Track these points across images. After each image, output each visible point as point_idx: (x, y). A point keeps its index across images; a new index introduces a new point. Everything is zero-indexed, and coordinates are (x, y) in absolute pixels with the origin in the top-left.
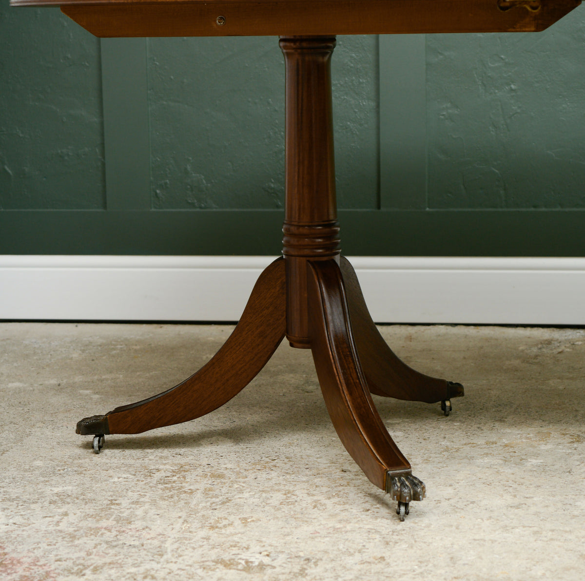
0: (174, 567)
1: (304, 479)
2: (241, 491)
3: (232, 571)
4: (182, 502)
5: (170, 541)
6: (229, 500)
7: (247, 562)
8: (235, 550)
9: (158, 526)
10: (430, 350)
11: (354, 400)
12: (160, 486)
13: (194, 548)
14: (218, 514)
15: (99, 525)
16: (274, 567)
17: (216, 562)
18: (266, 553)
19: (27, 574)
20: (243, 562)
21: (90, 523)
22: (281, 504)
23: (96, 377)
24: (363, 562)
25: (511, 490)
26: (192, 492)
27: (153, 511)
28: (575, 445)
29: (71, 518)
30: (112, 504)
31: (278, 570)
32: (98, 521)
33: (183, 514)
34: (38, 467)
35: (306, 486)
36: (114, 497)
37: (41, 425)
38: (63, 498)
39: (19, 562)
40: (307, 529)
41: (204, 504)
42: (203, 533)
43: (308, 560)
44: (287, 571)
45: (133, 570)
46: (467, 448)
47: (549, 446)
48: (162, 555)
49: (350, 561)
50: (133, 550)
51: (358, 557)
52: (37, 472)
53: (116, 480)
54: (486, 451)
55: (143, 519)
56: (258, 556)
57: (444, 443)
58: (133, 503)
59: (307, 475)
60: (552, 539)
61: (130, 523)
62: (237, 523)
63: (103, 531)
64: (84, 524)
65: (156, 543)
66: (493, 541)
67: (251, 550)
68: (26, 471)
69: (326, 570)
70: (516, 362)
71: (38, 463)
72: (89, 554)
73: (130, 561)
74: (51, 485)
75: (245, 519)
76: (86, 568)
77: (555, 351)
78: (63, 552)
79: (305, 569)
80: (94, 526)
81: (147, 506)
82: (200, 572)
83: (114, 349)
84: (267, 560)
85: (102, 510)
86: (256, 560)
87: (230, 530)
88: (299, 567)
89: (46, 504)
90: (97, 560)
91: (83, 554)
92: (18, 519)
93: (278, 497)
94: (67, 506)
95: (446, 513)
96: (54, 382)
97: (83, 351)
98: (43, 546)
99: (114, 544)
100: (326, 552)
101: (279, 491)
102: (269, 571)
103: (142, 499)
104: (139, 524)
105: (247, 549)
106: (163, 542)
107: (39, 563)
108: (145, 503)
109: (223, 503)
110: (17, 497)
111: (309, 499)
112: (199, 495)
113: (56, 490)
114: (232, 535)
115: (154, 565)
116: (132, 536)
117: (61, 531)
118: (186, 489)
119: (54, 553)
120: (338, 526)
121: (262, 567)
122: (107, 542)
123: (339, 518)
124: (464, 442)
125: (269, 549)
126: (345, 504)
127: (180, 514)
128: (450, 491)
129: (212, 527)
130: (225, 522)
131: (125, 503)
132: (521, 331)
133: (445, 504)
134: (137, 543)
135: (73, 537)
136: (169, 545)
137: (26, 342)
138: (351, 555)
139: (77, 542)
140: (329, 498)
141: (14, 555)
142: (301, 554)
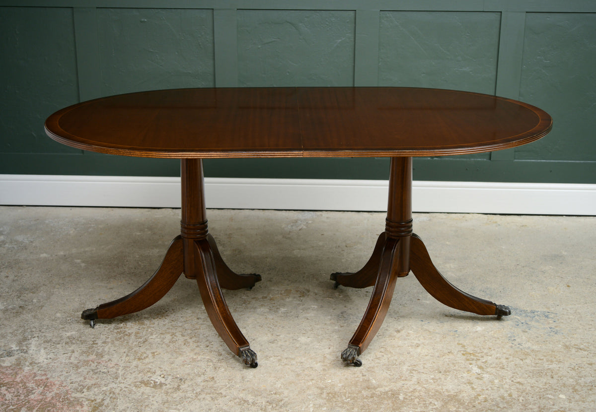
0: (122, 385)
1: (180, 324)
2: (152, 334)
3: (148, 387)
4: (126, 341)
5: (120, 369)
6: (146, 340)
7: (155, 382)
8: (149, 374)
9: (115, 358)
10: (241, 229)
12: (115, 331)
13: (131, 373)
14: (142, 350)
15: (88, 359)
16: (166, 385)
17: (141, 382)
18: (162, 375)
19: (58, 392)
20: (153, 382)
21: (84, 357)
22: (170, 342)
23: (82, 249)
24: (205, 381)
25: (271, 330)
26: (130, 335)
27: (112, 348)
28: (301, 298)
29: (76, 354)
30: (94, 344)
31: (168, 386)
32: (88, 356)
33: (126, 350)
34: (59, 318)
35: (181, 329)
36: (95, 339)
37: (58, 286)
38: (71, 340)
39: (54, 384)
40: (181, 358)
41: (135, 343)
42: (135, 363)
43: (181, 379)
44: (172, 386)
45: (105, 388)
46: (254, 301)
47: (290, 299)
48: (117, 379)
49: (199, 380)
50: (105, 375)
51: (202, 377)
52: (58, 321)
54: (262, 303)
55: (108, 353)
56: (159, 378)
58: (103, 343)
59: (181, 322)
60: (286, 364)
61: (102, 357)
62: (150, 355)
63: (90, 362)
64: (82, 358)
65: (114, 370)
67: (156, 374)
68: (53, 320)
69: (189, 386)
70: (280, 237)
71: (58, 315)
72: (85, 378)
73: (103, 382)
74: (65, 330)
75: (154, 353)
76: (84, 388)
77: (299, 228)
78: (74, 377)
79: (180, 385)
80: (86, 359)
81: (110, 345)
82: (134, 388)
83: (90, 227)
84: (163, 380)
85: (89, 348)
86: (159, 380)
87: (147, 360)
88: (177, 384)
89: (64, 344)
90: (89, 382)
91: (82, 378)
92: (52, 355)
93: (168, 337)
94: (73, 346)
96: (62, 253)
97: (75, 228)
98: (64, 373)
99: (96, 371)
100: (189, 374)
101: (169, 333)
102: (164, 387)
103: (107, 340)
104: (106, 357)
106: (118, 370)
107: (63, 385)
108: (108, 342)
109: (144, 342)
110: (50, 339)
111: (182, 339)
112: (133, 337)
113: (68, 334)
114: (148, 363)
115: (115, 385)
116: (104, 366)
117: (71, 363)
118: (127, 333)
119: (69, 378)
120: (195, 357)
121: (161, 385)
122: (93, 370)
123: (195, 351)
124: (252, 297)
125: (165, 372)
126: (198, 342)
127: (124, 351)
129: (139, 359)
130: (145, 355)
131: (99, 342)
132: (284, 213)
134: (105, 370)
135: (77, 367)
136: (120, 372)
138: (200, 376)
139: (79, 370)
140: (191, 338)
141: (51, 379)
142: (178, 376)
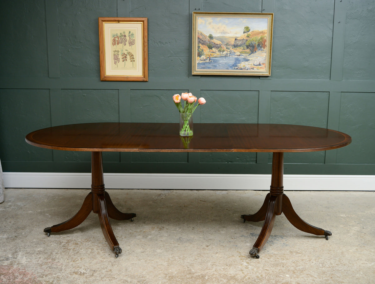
0: (64, 274)
1: (96, 244)
2: (81, 249)
3: (77, 275)
4: (68, 253)
5: (64, 266)
6: (78, 252)
7: (81, 272)
8: (78, 269)
9: (61, 261)
10: (132, 198)
11: (107, 228)
12: (63, 248)
13: (69, 268)
14: (76, 257)
15: (47, 261)
16: (86, 274)
17: (73, 272)
18: (85, 269)
19: (30, 277)
20: (79, 272)
21: (45, 261)
22: (90, 253)
23: (50, 209)
24: (107, 271)
25: (143, 246)
26: (70, 250)
27: (61, 256)
28: (160, 231)
29: (41, 259)
30: (51, 254)
31: (87, 274)
32: (47, 260)
33: (67, 257)
34: (34, 242)
35: (96, 247)
36: (52, 252)
37: (36, 226)
38: (40, 252)
39: (29, 274)
40: (95, 261)
41: (72, 254)
42: (71, 263)
43: (94, 271)
44: (89, 274)
45: (55, 276)
46: (135, 233)
47: (154, 232)
48: (61, 271)
49: (104, 271)
50: (55, 269)
51: (105, 270)
52: (34, 243)
53: (52, 246)
54: (139, 234)
55: (58, 259)
56: (83, 270)
57: (130, 231)
58: (56, 253)
59: (97, 243)
60: (149, 263)
61: (55, 260)
62: (80, 259)
63: (49, 263)
64: (44, 261)
65: (60, 267)
66: (136, 264)
67: (82, 268)
68: (31, 243)
69: (98, 274)
70: (151, 202)
71: (34, 240)
72: (45, 271)
73: (54, 273)
74: (37, 248)
75: (81, 258)
76: (44, 276)
77: (161, 198)
78: (39, 270)
79: (93, 274)
80: (46, 261)
81: (59, 254)
82: (70, 276)
83: (55, 198)
84: (85, 271)
85: (49, 256)
86: (83, 271)
87: (78, 262)
88: (92, 273)
89: (36, 254)
90: (46, 273)
91: (43, 271)
92: (29, 260)
93: (90, 250)
94: (41, 255)
95: (127, 255)
96: (40, 211)
97: (48, 199)
98: (34, 268)
99: (51, 267)
100: (98, 268)
101: (90, 249)
102: (85, 275)
103: (58, 252)
104: (57, 261)
105: (81, 268)
106: (62, 266)
107: (33, 274)
108: (59, 253)
109: (77, 253)
110: (29, 252)
111: (97, 251)
112: (71, 251)
113: (38, 249)
114: (78, 263)
115: (60, 274)
116: (55, 265)
117: (39, 263)
118: (69, 249)
119: (37, 271)
120: (102, 260)
121: (84, 273)
122: (49, 267)
123: (103, 257)
124: (135, 231)
125: (86, 268)
126: (105, 252)
127: (66, 257)
128: (129, 247)
129: (74, 261)
130: (77, 259)
131: (54, 253)
132: (154, 191)
133: (127, 252)
134: (56, 267)
135: (41, 265)
136: (63, 268)
137: (34, 196)
138: (104, 269)
139: (42, 267)
140: (101, 251)
141: (27, 272)
142: (93, 269)
